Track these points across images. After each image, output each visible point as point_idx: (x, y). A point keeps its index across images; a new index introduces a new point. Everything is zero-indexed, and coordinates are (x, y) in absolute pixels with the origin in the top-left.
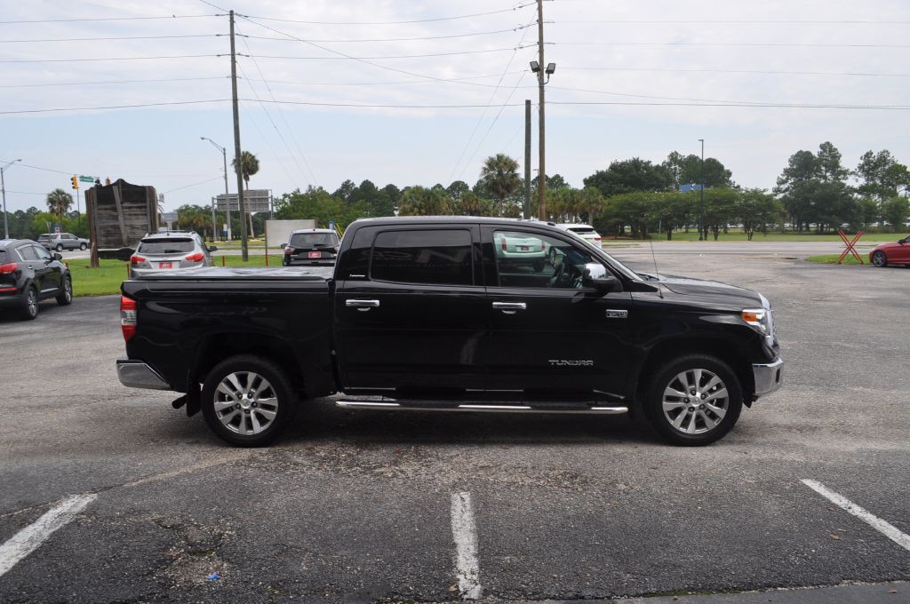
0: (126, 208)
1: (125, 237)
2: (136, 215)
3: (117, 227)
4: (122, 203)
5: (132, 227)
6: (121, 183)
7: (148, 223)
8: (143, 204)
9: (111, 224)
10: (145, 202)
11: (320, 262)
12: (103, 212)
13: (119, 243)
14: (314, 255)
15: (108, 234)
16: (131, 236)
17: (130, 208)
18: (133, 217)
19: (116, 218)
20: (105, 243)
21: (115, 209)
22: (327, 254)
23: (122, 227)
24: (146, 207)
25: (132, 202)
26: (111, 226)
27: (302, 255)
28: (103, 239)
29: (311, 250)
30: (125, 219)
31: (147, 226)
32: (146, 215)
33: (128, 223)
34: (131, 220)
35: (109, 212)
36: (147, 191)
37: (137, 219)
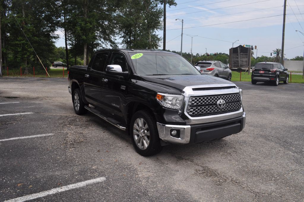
0: (241, 55)
1: (240, 64)
2: (244, 57)
3: (238, 61)
4: (240, 53)
5: (242, 61)
6: (240, 46)
7: (248, 60)
8: (247, 54)
9: (236, 60)
10: (247, 53)
11: (263, 75)
12: (234, 56)
13: (237, 66)
14: (262, 72)
15: (235, 63)
16: (242, 64)
17: (242, 55)
18: (243, 58)
19: (238, 58)
20: (234, 66)
21: (238, 55)
22: (267, 72)
23: (239, 61)
24: (247, 55)
25: (243, 53)
26: (236, 61)
27: (257, 72)
28: (233, 65)
29: (260, 70)
30: (240, 58)
31: (247, 61)
32: (247, 57)
33: (241, 60)
34: (242, 59)
35: (236, 56)
36: (248, 49)
37: (244, 58)
